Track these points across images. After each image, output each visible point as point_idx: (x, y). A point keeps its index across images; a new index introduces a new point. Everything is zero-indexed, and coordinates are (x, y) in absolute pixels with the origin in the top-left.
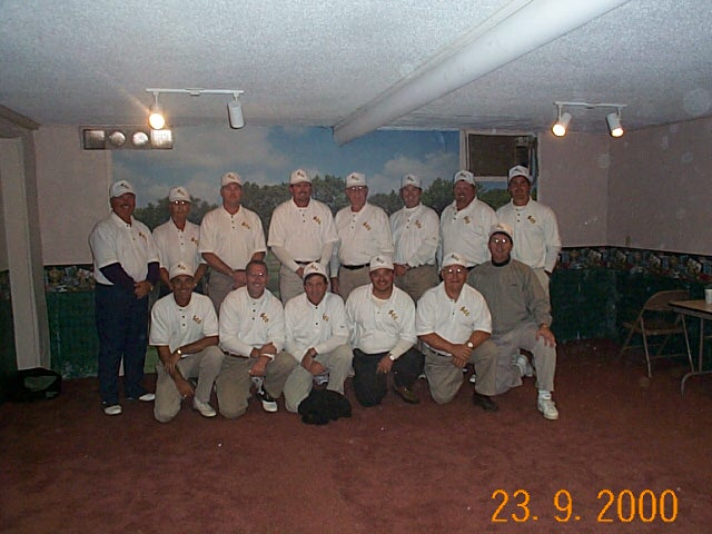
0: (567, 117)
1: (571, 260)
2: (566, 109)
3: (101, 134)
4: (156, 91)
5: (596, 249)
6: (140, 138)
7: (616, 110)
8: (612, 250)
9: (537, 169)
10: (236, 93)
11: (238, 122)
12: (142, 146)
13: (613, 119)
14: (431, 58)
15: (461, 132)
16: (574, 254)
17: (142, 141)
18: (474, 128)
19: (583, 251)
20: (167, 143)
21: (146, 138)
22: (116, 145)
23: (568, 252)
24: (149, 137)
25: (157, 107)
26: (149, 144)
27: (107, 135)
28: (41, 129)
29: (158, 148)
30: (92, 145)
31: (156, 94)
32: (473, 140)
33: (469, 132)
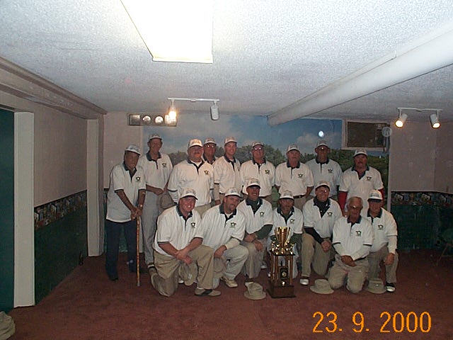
0: (405, 116)
1: (410, 199)
2: (404, 112)
3: (138, 117)
4: (173, 99)
5: (427, 193)
6: (159, 120)
7: (435, 113)
8: (437, 194)
9: (389, 144)
10: (215, 101)
11: (216, 117)
12: (159, 124)
13: (434, 118)
14: (322, 88)
15: (343, 121)
16: (412, 196)
18: (351, 119)
19: (418, 194)
20: (173, 123)
21: (162, 119)
22: (146, 123)
23: (407, 195)
24: (164, 119)
25: (173, 108)
26: (164, 123)
27: (141, 118)
28: (108, 114)
29: (169, 125)
30: (134, 123)
31: (173, 101)
32: (350, 125)
33: (347, 121)
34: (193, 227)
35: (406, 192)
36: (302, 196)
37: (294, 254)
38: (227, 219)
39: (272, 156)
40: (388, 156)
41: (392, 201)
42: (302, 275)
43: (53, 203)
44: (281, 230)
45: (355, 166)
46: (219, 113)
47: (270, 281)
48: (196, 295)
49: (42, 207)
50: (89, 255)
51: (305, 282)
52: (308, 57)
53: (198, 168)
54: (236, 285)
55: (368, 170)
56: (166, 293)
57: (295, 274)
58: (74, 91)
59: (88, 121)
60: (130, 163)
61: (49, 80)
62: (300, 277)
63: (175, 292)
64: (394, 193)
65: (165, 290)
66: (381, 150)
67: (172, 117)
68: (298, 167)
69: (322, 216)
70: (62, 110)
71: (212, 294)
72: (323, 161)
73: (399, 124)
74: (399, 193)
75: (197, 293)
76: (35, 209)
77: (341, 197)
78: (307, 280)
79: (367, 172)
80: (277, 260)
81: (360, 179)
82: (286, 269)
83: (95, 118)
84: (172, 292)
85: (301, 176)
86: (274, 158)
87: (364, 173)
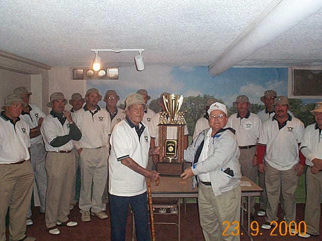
3: (82, 71)
4: (96, 51)
6: (102, 73)
10: (140, 50)
11: (141, 67)
12: (102, 78)
15: (289, 68)
18: (298, 66)
20: (116, 76)
22: (89, 77)
24: (106, 72)
25: (97, 60)
26: (106, 76)
29: (111, 79)
30: (77, 77)
31: (97, 53)
32: (297, 73)
33: (294, 68)
50: (35, 206)
55: (290, 120)
72: (271, 110)
79: (288, 122)
81: (280, 129)
83: (38, 73)
87: (285, 123)
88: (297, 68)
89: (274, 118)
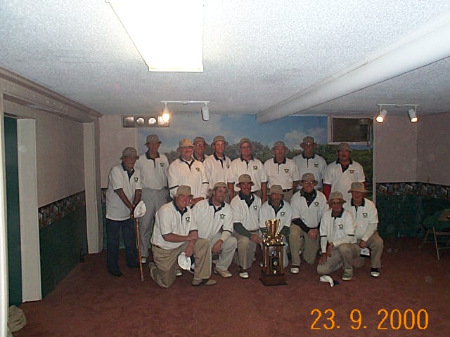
0: (385, 112)
1: (394, 189)
2: (384, 108)
3: (132, 119)
4: (166, 102)
5: (409, 183)
6: (152, 121)
7: (413, 108)
8: (420, 184)
9: (373, 138)
10: (206, 102)
11: (206, 117)
12: (153, 125)
13: (412, 113)
15: (329, 118)
16: (396, 186)
17: (153, 123)
18: (335, 115)
19: (401, 185)
20: (166, 123)
21: (155, 121)
22: (140, 125)
23: (391, 185)
24: (157, 120)
25: (166, 110)
26: (156, 124)
27: (135, 120)
28: (103, 117)
29: (162, 126)
30: (128, 125)
31: (166, 104)
32: (335, 121)
33: (332, 117)
34: (188, 221)
35: (391, 183)
36: (289, 190)
37: (284, 245)
38: (216, 211)
39: (262, 153)
40: (372, 149)
41: (377, 192)
42: (293, 264)
43: (55, 203)
44: (271, 222)
45: (339, 159)
46: (210, 113)
47: (262, 271)
48: (193, 285)
49: (45, 207)
50: (90, 253)
51: (295, 271)
52: (289, 64)
53: (190, 166)
54: (231, 275)
55: (351, 163)
56: (166, 285)
57: (285, 262)
58: (72, 97)
59: (84, 124)
60: (128, 164)
61: (50, 89)
62: (290, 266)
63: (173, 284)
64: (378, 185)
65: (164, 282)
66: (365, 143)
67: (165, 118)
68: (284, 162)
69: (309, 206)
70: (62, 116)
71: (209, 283)
72: (308, 156)
73: (380, 119)
74: (384, 184)
75: (195, 284)
76: (39, 209)
77: (326, 189)
78: (297, 269)
79: (350, 165)
80: (268, 249)
81: (343, 172)
82: (277, 259)
83: (91, 122)
84: (171, 283)
85: (287, 171)
86: (264, 154)
87: (347, 167)
88: (335, 117)
89: (337, 163)
